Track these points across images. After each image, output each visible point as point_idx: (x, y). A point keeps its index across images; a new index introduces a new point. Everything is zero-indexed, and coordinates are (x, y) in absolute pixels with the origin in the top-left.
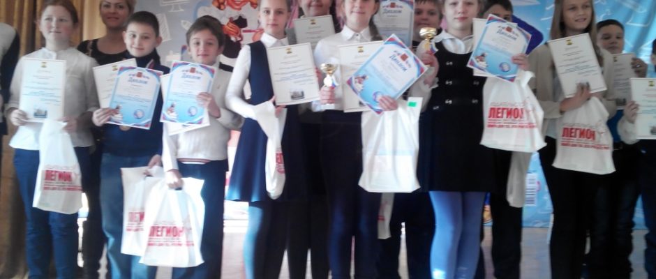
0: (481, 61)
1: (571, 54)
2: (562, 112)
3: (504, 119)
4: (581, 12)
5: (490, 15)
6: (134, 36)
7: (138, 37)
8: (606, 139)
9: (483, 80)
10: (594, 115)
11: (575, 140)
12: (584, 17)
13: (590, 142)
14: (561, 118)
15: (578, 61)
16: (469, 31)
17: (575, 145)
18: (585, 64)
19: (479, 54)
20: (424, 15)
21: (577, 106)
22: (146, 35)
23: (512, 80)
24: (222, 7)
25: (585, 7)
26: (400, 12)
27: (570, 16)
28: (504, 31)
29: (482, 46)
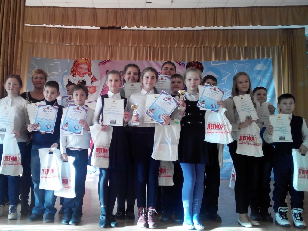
0: (203, 104)
1: (243, 103)
2: (239, 129)
3: (214, 130)
4: (245, 84)
5: (206, 84)
6: (48, 92)
7: (49, 93)
8: (260, 141)
9: (204, 112)
10: (254, 130)
11: (245, 141)
12: (246, 86)
13: (252, 142)
14: (239, 131)
15: (245, 106)
16: (197, 91)
17: (246, 144)
18: (248, 107)
19: (202, 101)
20: (176, 84)
21: (246, 126)
22: (53, 92)
23: (217, 112)
24: (75, 76)
25: (246, 82)
26: (165, 82)
27: (240, 86)
28: (213, 90)
29: (203, 97)
